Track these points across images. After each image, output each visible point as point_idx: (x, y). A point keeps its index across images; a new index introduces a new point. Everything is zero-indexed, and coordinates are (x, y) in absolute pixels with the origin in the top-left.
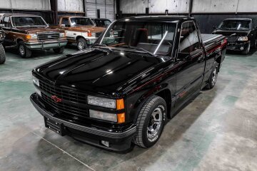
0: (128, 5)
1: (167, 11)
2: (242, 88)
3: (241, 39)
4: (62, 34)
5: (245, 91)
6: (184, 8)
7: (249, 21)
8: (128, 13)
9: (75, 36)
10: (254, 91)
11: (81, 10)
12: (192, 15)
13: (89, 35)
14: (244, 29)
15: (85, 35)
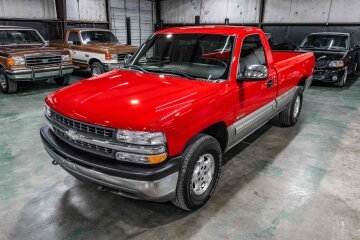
0: (172, 11)
1: (227, 20)
2: (334, 151)
3: (334, 64)
4: (65, 57)
5: (338, 156)
6: (252, 16)
7: (346, 37)
8: (173, 22)
9: (88, 59)
10: (352, 157)
11: (103, 19)
12: (263, 26)
13: (108, 57)
14: (337, 48)
15: (101, 57)
